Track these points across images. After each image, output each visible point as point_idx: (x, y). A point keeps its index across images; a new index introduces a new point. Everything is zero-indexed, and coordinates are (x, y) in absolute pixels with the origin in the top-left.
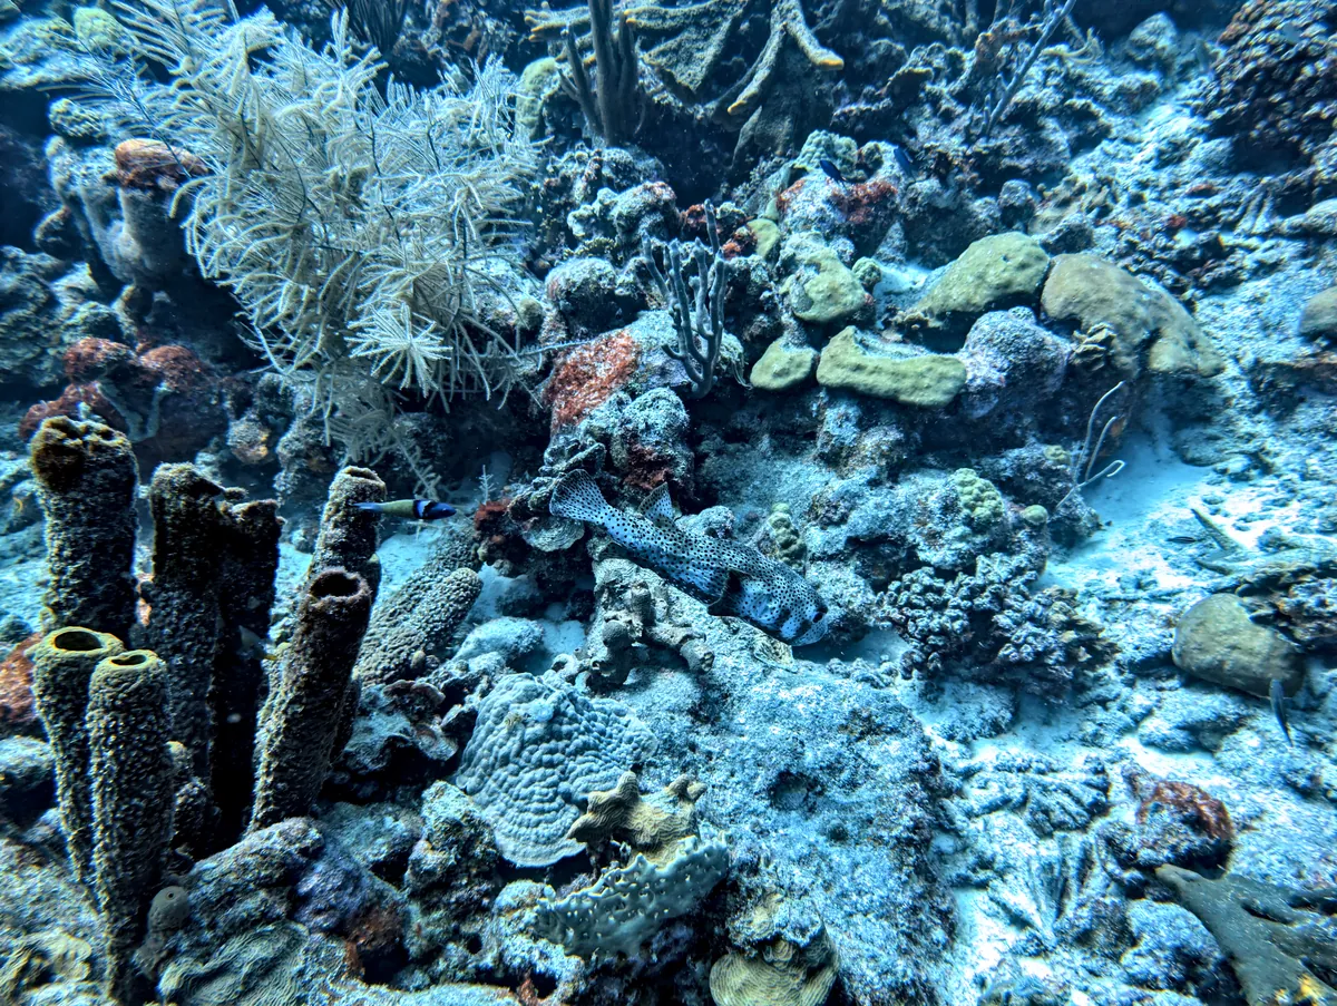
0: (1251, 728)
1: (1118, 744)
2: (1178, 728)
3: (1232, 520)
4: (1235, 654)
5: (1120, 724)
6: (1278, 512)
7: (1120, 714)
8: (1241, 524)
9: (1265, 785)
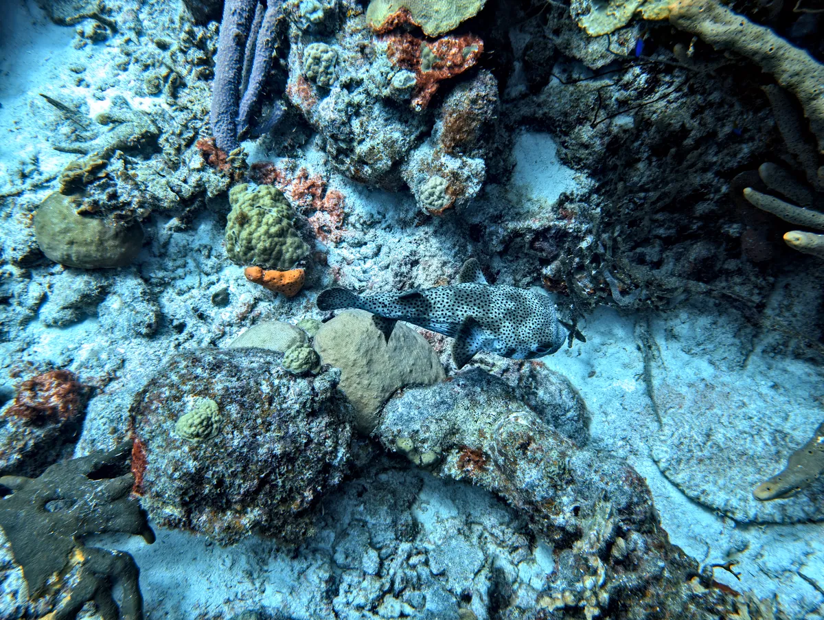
0: (115, 293)
1: (23, 335)
2: (64, 308)
3: (93, 89)
4: (75, 248)
5: (20, 318)
6: (123, 76)
7: (19, 309)
8: (99, 94)
9: (125, 338)
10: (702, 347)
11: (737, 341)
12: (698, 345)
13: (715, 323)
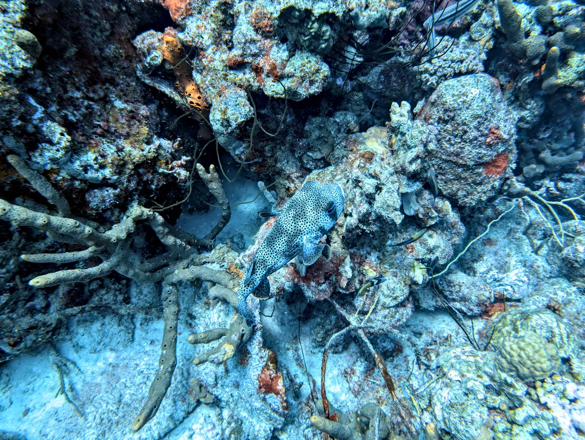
10: (102, 343)
11: (122, 327)
12: (99, 344)
13: (103, 324)
